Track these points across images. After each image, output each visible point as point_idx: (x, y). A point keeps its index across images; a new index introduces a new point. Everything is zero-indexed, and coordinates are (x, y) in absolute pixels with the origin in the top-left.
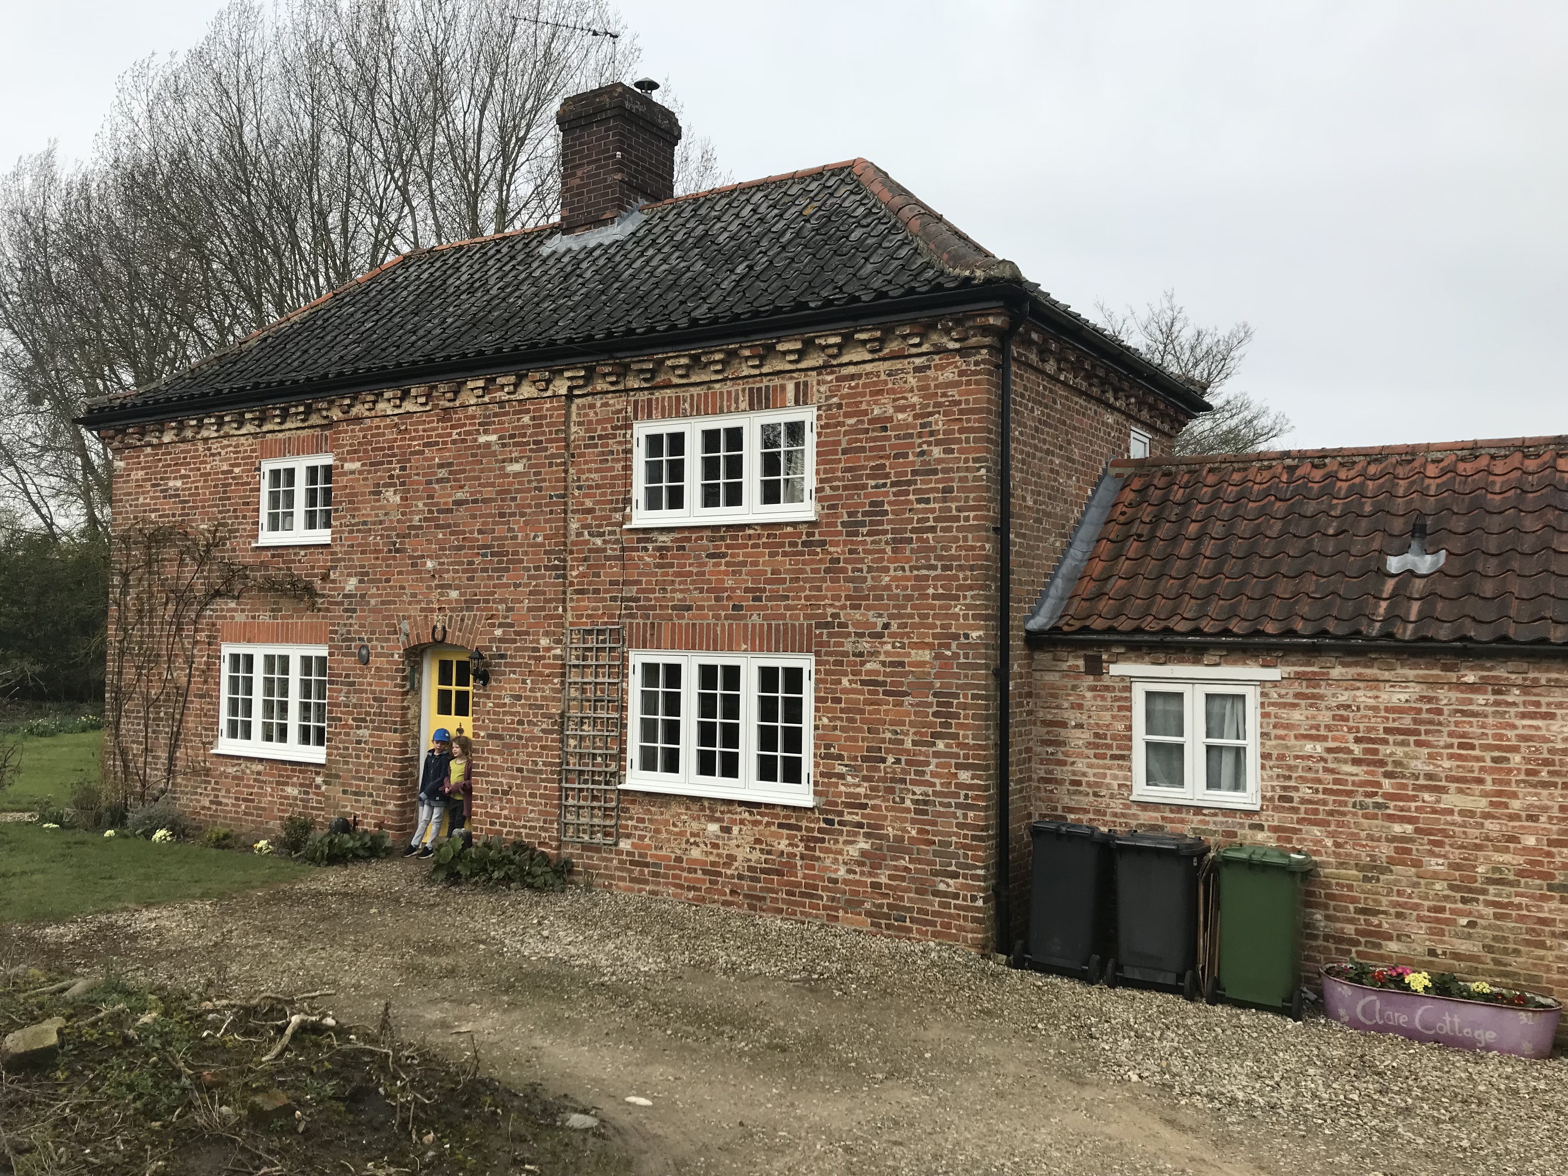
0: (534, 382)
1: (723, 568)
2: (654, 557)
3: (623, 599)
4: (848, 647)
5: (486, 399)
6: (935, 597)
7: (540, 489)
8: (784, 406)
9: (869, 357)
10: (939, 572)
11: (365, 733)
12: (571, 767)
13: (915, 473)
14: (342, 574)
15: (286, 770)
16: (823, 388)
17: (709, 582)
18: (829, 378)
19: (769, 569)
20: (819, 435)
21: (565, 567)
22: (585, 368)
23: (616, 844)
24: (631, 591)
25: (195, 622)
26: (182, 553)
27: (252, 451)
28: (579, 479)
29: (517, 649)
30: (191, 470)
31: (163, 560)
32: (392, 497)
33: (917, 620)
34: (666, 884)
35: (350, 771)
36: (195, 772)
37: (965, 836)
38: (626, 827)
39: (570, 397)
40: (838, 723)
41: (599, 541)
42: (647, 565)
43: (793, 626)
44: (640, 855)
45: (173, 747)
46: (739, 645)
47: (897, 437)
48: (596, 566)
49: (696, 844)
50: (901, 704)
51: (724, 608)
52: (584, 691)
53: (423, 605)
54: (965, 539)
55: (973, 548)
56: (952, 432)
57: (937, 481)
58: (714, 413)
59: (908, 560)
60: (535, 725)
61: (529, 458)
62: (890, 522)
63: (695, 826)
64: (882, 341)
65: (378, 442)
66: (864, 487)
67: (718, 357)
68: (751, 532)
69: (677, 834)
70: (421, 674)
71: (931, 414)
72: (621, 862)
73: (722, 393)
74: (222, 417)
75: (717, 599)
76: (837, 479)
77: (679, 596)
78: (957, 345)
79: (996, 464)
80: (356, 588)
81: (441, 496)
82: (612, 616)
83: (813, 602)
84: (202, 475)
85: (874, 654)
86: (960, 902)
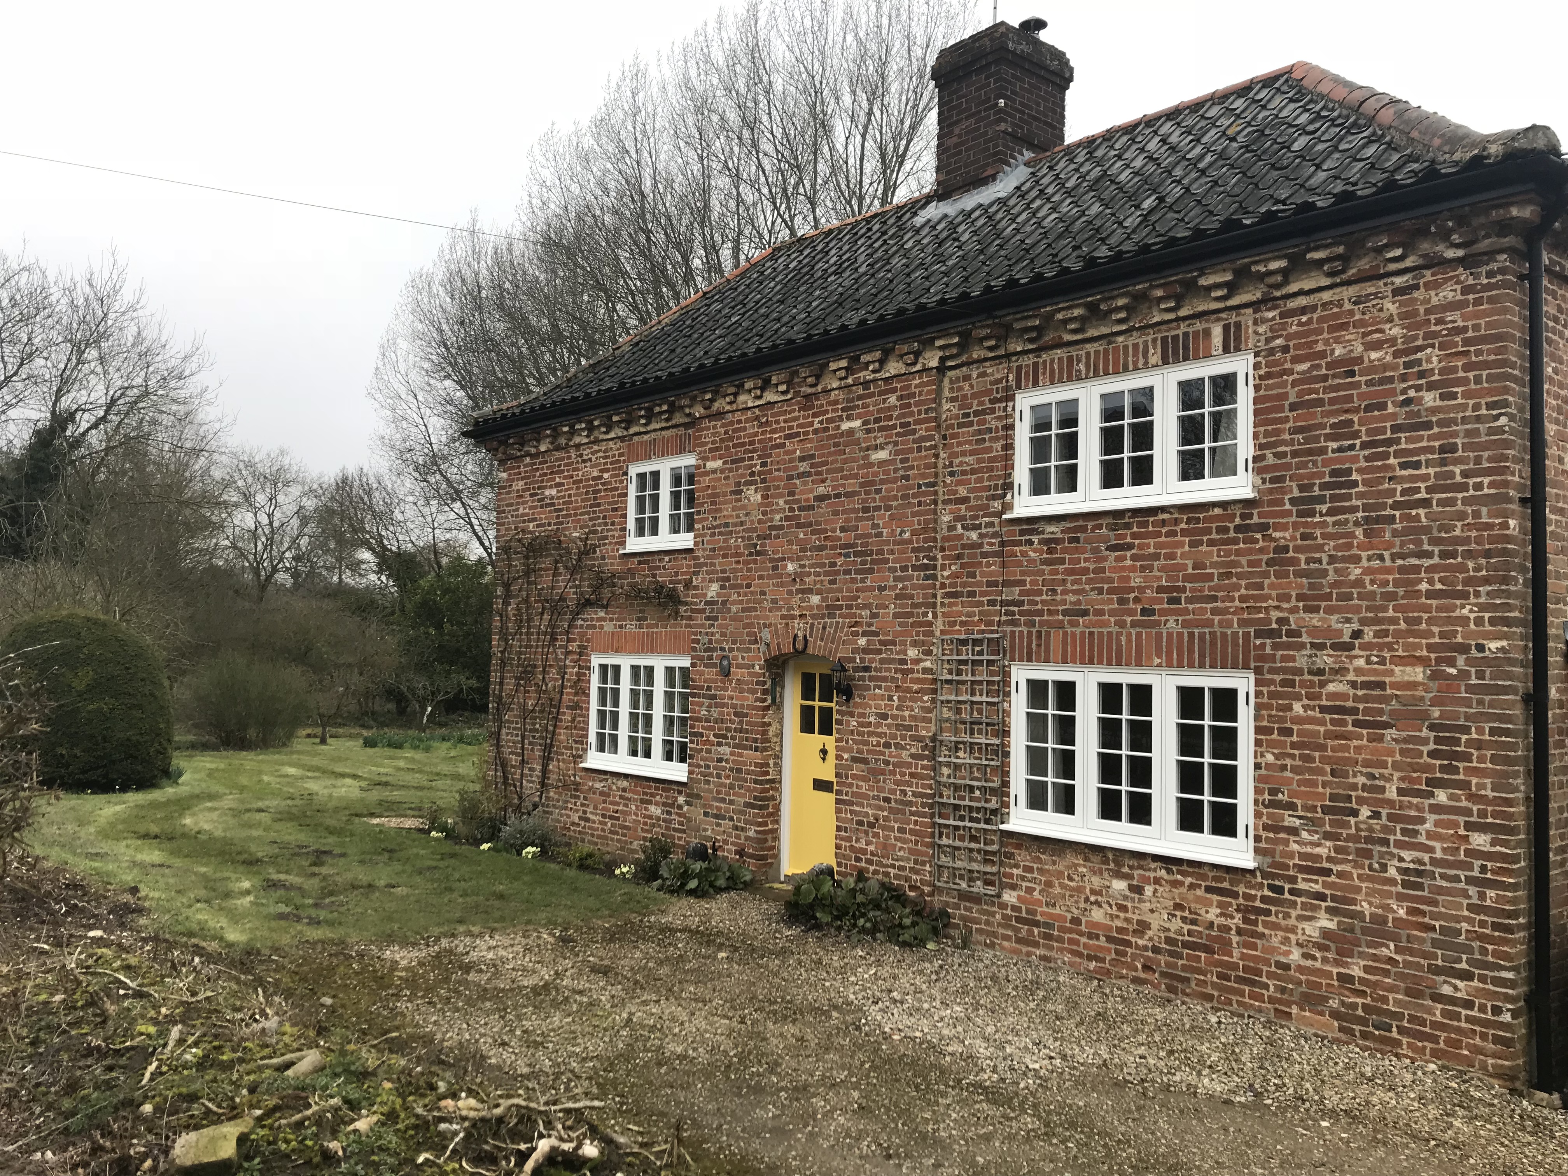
0: (901, 356)
1: (1128, 562)
2: (1041, 552)
3: (1003, 603)
4: (1301, 660)
5: (850, 381)
6: (1430, 595)
7: (907, 478)
8: (1208, 356)
9: (1325, 281)
10: (1436, 560)
11: (725, 750)
12: (945, 800)
13: (1396, 429)
14: (703, 581)
15: (650, 787)
16: (1261, 329)
17: (1110, 580)
18: (1270, 315)
19: (1190, 563)
20: (1257, 388)
21: (935, 567)
22: (959, 334)
23: (999, 896)
24: (1012, 593)
25: (568, 632)
26: (557, 562)
27: (620, 455)
28: (951, 465)
29: (882, 661)
30: (565, 478)
31: (541, 569)
32: (753, 496)
33: (1403, 625)
34: (1061, 950)
35: (711, 791)
36: (565, 786)
37: (1482, 924)
38: (1011, 876)
39: (942, 369)
40: (1289, 762)
41: (974, 535)
42: (1031, 561)
43: (1223, 634)
44: (1028, 911)
45: (546, 760)
46: (1149, 658)
47: (1369, 383)
48: (972, 565)
49: (1098, 904)
50: (1381, 739)
51: (1132, 612)
52: (958, 711)
53: (784, 612)
54: (1477, 514)
55: (1489, 526)
56: (1454, 369)
57: (1430, 438)
58: (1116, 372)
59: (1389, 546)
60: (903, 748)
61: (896, 444)
62: (1360, 496)
63: (1096, 881)
64: (1345, 259)
65: (739, 438)
66: (1323, 451)
67: (1121, 302)
68: (1166, 516)
69: (1072, 889)
70: (783, 688)
71: (1420, 349)
72: (1004, 916)
73: (1126, 347)
74: (591, 422)
75: (1121, 601)
76: (1284, 443)
77: (1071, 598)
78: (1460, 253)
79: (1521, 410)
80: (718, 595)
81: (801, 493)
82: (989, 623)
83: (1251, 604)
84: (574, 482)
85: (1341, 671)
86: (1475, 1013)
